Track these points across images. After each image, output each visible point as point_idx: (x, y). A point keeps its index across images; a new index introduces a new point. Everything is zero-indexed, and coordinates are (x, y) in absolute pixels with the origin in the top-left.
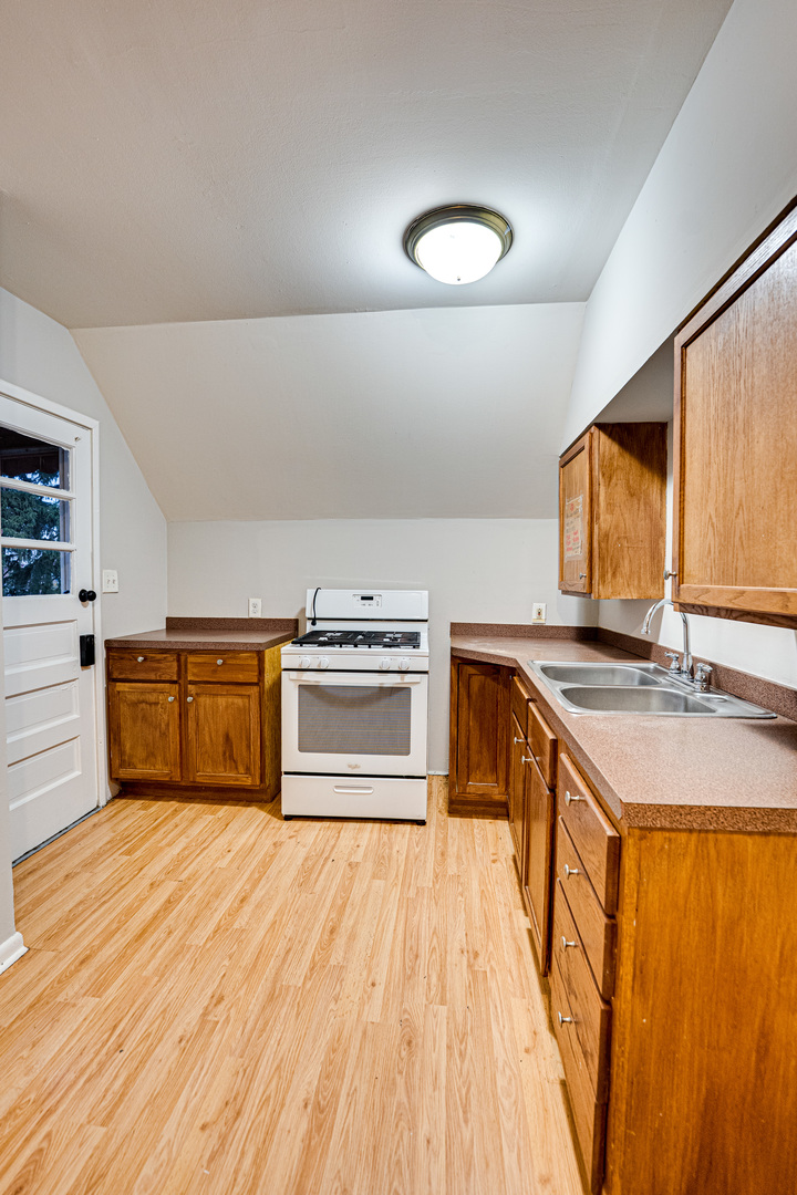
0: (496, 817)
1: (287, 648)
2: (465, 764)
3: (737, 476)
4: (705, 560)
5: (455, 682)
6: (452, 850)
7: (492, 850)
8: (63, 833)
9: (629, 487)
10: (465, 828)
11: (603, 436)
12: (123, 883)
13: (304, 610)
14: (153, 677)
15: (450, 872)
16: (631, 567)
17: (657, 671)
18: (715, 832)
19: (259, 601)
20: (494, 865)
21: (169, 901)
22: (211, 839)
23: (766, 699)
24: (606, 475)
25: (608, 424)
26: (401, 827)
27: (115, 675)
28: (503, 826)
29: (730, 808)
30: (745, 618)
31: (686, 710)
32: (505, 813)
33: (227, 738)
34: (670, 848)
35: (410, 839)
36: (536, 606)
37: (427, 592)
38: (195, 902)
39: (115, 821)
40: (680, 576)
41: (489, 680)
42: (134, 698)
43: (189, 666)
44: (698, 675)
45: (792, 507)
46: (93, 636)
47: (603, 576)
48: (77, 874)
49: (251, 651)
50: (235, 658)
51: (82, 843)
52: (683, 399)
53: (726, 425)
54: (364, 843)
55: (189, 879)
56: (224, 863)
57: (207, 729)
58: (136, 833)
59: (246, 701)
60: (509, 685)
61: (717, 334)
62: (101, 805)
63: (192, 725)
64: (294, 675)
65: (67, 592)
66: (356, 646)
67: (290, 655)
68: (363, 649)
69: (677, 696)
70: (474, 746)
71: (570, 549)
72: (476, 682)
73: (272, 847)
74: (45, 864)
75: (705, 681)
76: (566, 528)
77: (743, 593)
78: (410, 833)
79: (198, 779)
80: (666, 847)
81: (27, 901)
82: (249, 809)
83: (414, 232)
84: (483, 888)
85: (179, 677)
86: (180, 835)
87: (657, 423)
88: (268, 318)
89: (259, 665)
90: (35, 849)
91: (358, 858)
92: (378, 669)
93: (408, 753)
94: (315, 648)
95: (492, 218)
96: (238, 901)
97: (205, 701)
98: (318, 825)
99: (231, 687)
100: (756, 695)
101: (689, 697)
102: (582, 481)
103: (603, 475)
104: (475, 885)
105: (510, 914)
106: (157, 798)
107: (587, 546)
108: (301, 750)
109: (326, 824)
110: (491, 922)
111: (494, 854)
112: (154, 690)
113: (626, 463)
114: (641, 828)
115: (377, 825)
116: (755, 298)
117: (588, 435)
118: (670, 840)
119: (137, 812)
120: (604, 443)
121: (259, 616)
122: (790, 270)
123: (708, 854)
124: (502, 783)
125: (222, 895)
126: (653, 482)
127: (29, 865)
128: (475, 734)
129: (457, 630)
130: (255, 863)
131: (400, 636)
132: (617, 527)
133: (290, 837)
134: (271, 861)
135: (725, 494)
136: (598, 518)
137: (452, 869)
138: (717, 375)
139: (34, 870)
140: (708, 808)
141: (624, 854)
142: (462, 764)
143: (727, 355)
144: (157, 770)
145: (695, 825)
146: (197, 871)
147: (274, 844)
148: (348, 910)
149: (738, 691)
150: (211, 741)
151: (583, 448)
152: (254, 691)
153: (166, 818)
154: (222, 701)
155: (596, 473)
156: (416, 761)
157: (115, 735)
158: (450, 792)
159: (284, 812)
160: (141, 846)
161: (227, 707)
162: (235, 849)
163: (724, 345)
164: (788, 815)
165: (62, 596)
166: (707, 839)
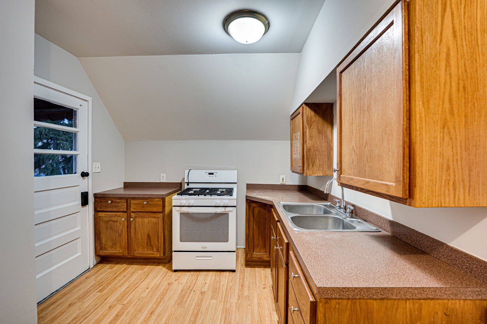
0: (265, 267)
1: (175, 197)
2: (252, 245)
3: (365, 130)
4: (351, 165)
5: (248, 210)
6: (246, 284)
7: (263, 283)
8: (71, 282)
9: (318, 129)
10: (252, 272)
11: (308, 109)
12: (96, 307)
13: (184, 179)
14: (115, 210)
15: (245, 295)
16: (319, 162)
17: (331, 207)
18: (359, 299)
19: (165, 175)
20: (264, 290)
21: (117, 315)
22: (140, 282)
23: (376, 222)
24: (309, 124)
25: (310, 103)
26: (225, 273)
27: (98, 209)
28: (268, 270)
29: (366, 288)
30: (369, 193)
31: (344, 228)
32: (269, 265)
33: (149, 236)
34: (339, 307)
35: (228, 279)
36: (282, 176)
37: (236, 171)
38: (129, 315)
39: (96, 275)
40: (340, 171)
41: (262, 209)
42: (107, 219)
43: (132, 205)
44: (348, 210)
45: (390, 146)
46: (87, 192)
47: (308, 166)
48: (75, 303)
49: (159, 198)
50: (152, 201)
51: (79, 287)
52: (341, 95)
53: (359, 107)
54: (208, 282)
55: (128, 303)
56: (144, 295)
57: (139, 232)
58: (106, 281)
59: (157, 220)
60: (270, 212)
61: (355, 68)
62: (91, 267)
63: (133, 230)
64: (178, 208)
65: (75, 173)
66: (205, 195)
67: (176, 199)
68: (208, 197)
69: (339, 219)
70: (256, 237)
71: (295, 154)
72: (256, 210)
73: (167, 285)
74: (60, 299)
75: (351, 213)
76: (293, 145)
77: (368, 182)
78: (229, 276)
79: (136, 255)
80: (337, 307)
81: (48, 319)
82: (159, 267)
83: (228, 20)
84: (259, 301)
85: (127, 209)
86: (126, 281)
87: (330, 103)
88: (166, 55)
89: (163, 204)
90: (56, 291)
91: (204, 290)
92: (214, 205)
93: (227, 241)
94: (188, 197)
95: (260, 16)
96: (149, 314)
97: (139, 220)
98: (189, 273)
99: (150, 214)
100: (372, 220)
101: (344, 220)
102: (299, 127)
103: (308, 124)
104: (256, 301)
105: (270, 314)
106: (117, 263)
107: (302, 153)
108: (181, 241)
109: (192, 273)
110: (262, 318)
111: (264, 285)
112: (116, 215)
113: (317, 120)
114: (325, 299)
115: (214, 273)
116: (372, 52)
117: (301, 108)
118: (339, 303)
119: (107, 269)
120: (308, 111)
121: (164, 181)
122: (387, 41)
123: (356, 309)
124: (268, 253)
125: (142, 311)
126: (328, 127)
127: (52, 300)
128: (256, 232)
129: (250, 187)
130: (159, 294)
131: (224, 190)
132: (314, 146)
133: (176, 280)
134: (166, 293)
135: (359, 137)
136: (306, 142)
137: (246, 293)
138: (355, 86)
139: (55, 302)
140: (356, 288)
141: (318, 311)
142: (251, 245)
143: (359, 77)
144: (117, 251)
145: (350, 296)
146: (132, 299)
147: (168, 284)
148: (199, 315)
149: (364, 218)
150: (141, 237)
151: (300, 113)
152: (161, 215)
153: (120, 273)
154: (146, 220)
155: (305, 123)
156: (231, 245)
157: (98, 236)
158: (246, 257)
159: (174, 268)
160: (107, 288)
161: (148, 223)
162: (150, 287)
163: (358, 72)
164: (392, 290)
165: (73, 175)
166: (356, 302)
